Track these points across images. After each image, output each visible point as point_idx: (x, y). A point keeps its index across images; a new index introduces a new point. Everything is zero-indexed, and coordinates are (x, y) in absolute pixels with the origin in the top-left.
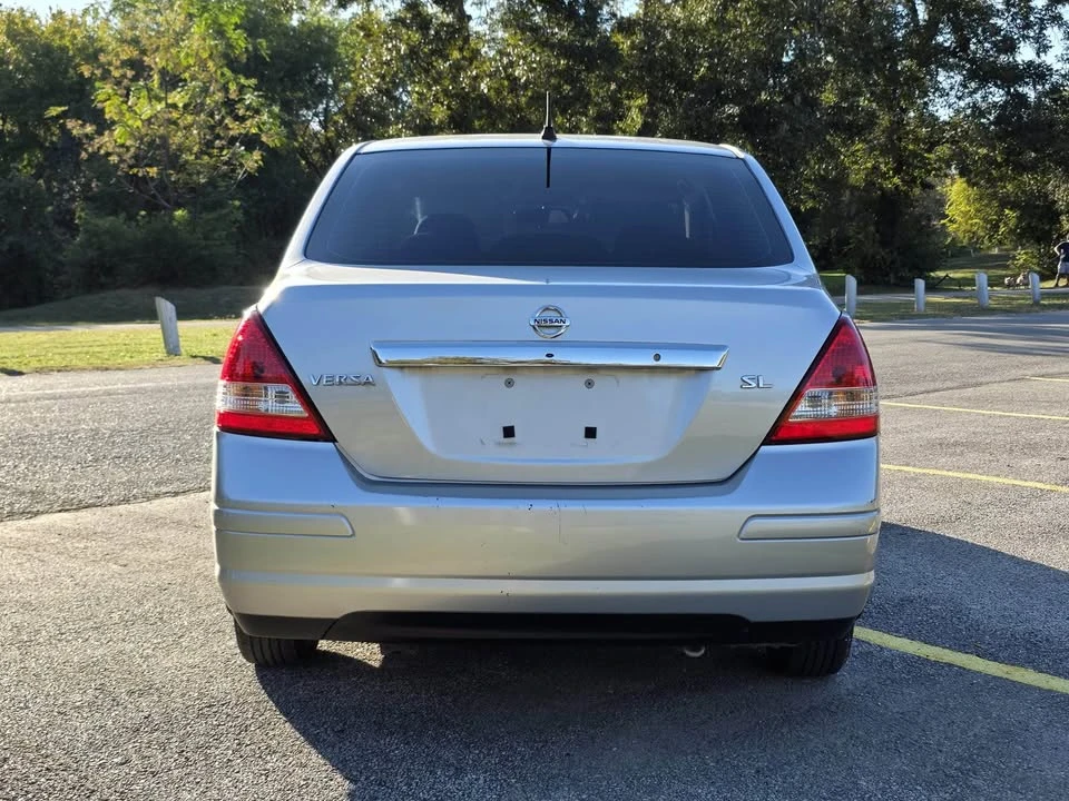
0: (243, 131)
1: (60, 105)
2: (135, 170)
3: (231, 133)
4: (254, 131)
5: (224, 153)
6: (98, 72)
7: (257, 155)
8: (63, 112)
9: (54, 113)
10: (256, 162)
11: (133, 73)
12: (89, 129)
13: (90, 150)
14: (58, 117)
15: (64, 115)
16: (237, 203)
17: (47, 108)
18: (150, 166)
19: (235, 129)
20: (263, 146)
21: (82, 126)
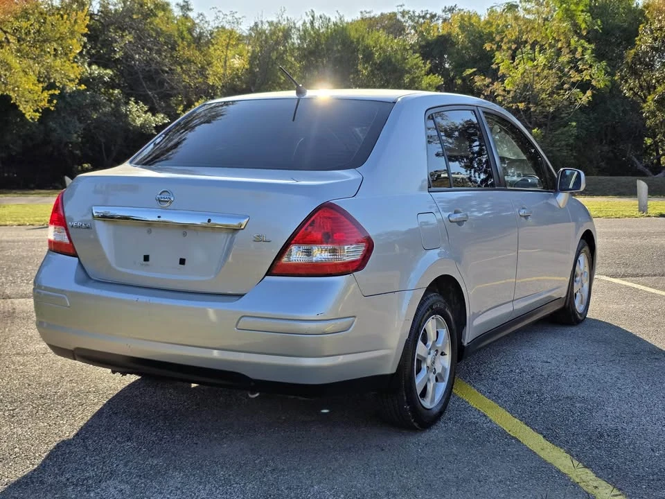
0: (580, 79)
1: (472, 69)
2: (511, 105)
3: (572, 80)
4: (588, 78)
5: (567, 93)
6: (494, 47)
7: (589, 93)
8: (474, 72)
9: (468, 73)
10: (588, 98)
11: (516, 46)
12: (488, 80)
13: (486, 94)
14: (471, 75)
15: (474, 74)
16: (574, 124)
17: (465, 70)
18: (521, 102)
19: (576, 77)
20: (593, 88)
21: (484, 80)
